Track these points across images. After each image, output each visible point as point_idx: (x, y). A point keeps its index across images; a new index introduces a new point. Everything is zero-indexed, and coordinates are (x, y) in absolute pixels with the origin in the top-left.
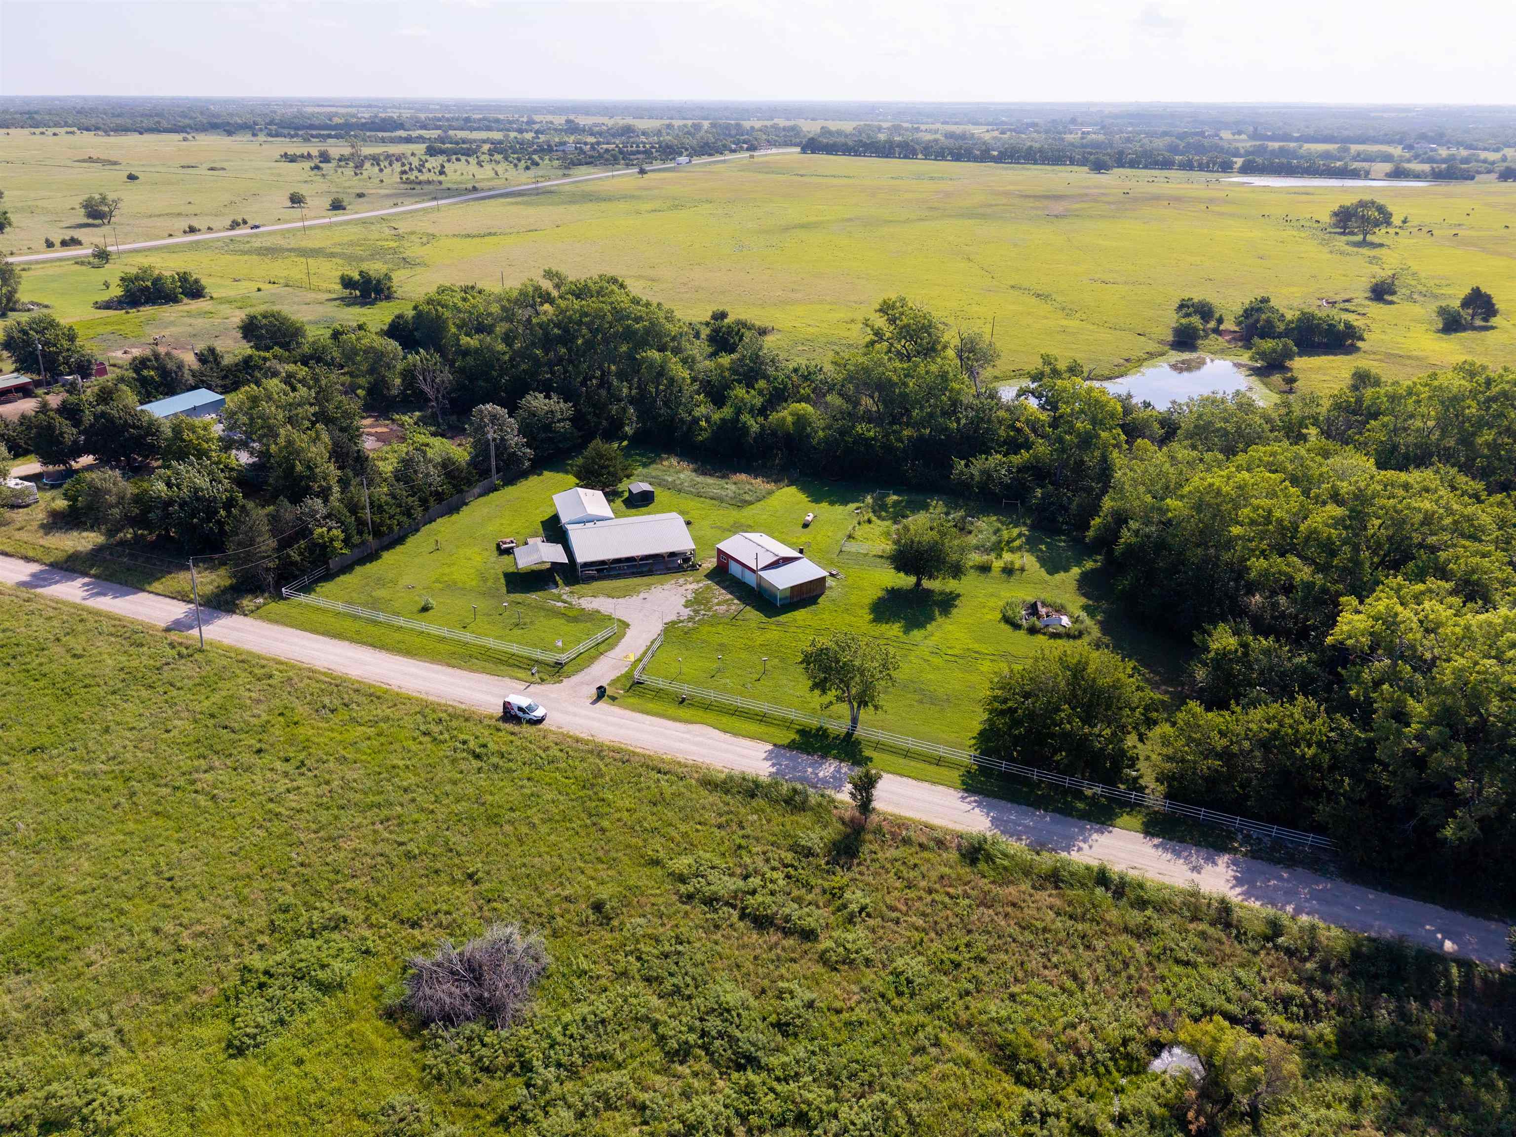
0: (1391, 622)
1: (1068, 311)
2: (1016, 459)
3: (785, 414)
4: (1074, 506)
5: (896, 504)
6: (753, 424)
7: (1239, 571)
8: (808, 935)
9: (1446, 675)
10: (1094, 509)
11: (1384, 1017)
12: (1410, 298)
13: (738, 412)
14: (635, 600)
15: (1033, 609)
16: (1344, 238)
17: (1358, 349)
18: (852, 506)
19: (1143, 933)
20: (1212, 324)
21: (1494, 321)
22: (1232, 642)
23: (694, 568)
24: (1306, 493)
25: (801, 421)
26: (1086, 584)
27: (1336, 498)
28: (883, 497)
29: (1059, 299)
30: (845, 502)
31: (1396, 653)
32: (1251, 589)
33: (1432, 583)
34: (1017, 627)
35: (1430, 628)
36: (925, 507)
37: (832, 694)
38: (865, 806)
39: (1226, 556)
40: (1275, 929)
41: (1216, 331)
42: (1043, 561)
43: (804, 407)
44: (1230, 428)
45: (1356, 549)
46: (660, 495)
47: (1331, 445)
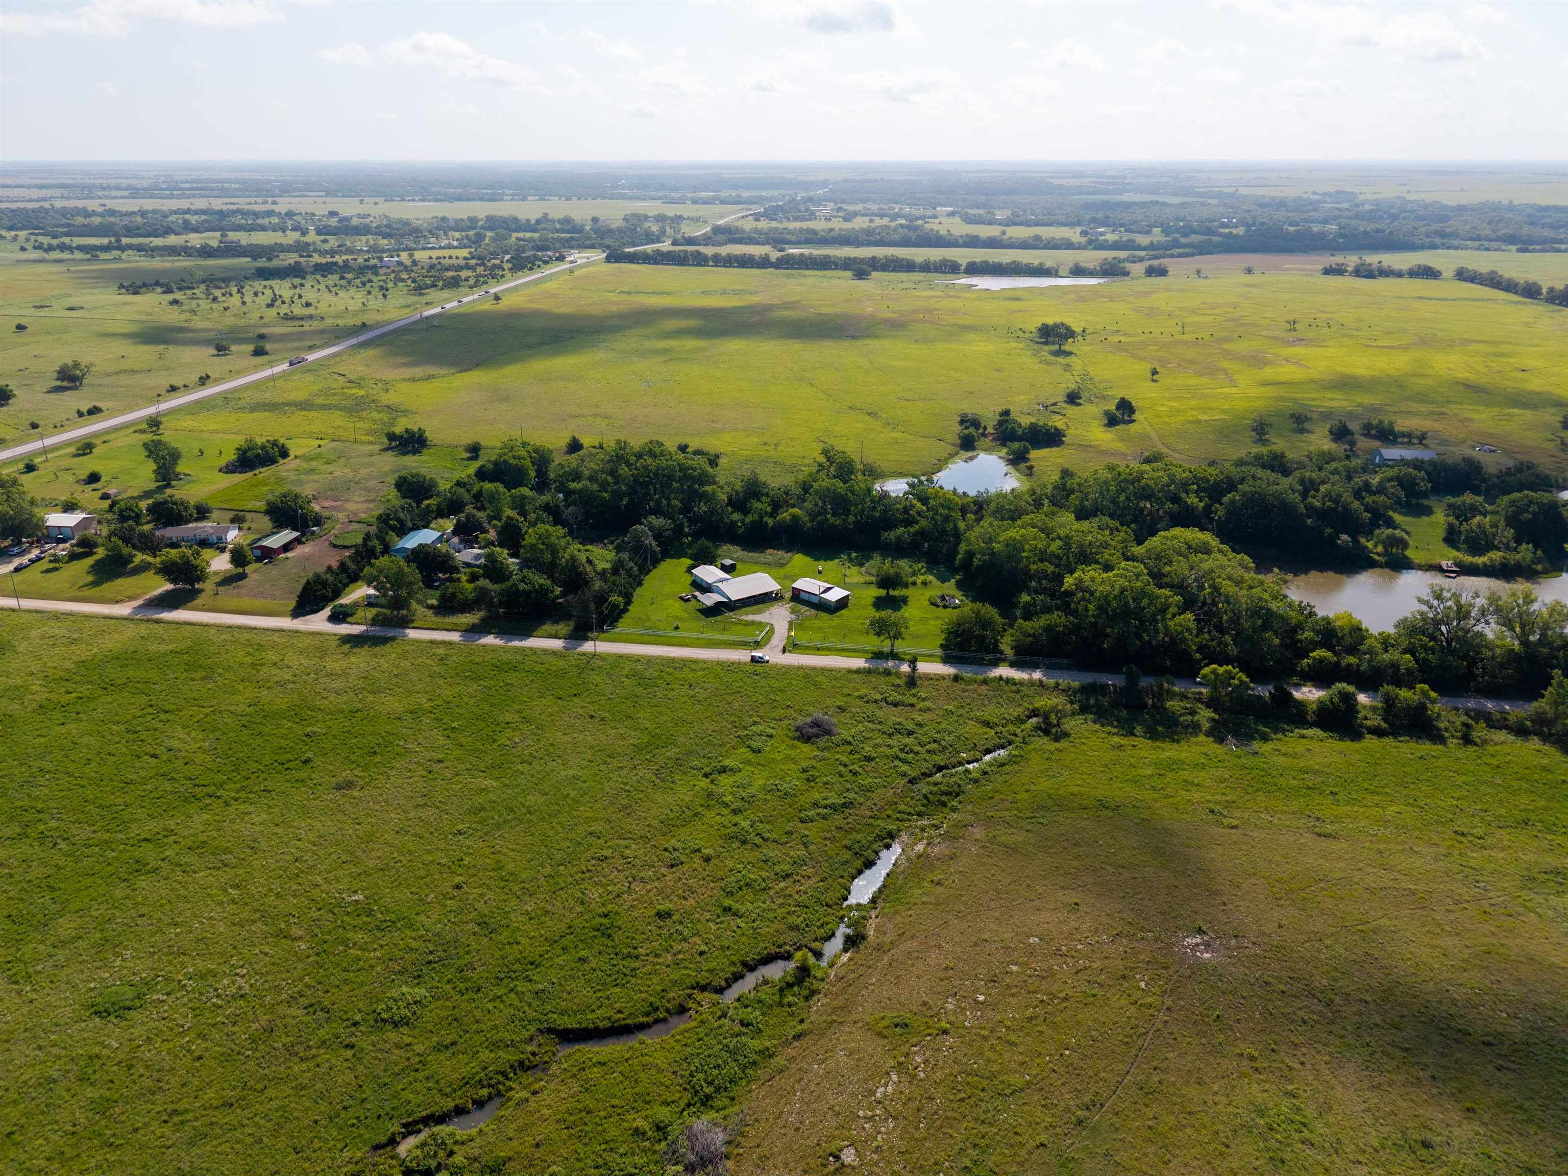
0: (1081, 580)
1: (892, 425)
2: (912, 530)
3: (785, 515)
4: (944, 551)
5: (856, 558)
6: (770, 521)
7: (1026, 571)
8: (912, 705)
9: (1098, 594)
10: (956, 552)
11: (1092, 701)
12: (1090, 401)
13: (761, 517)
14: (767, 614)
15: (943, 598)
16: (1047, 348)
17: (1063, 442)
18: (836, 561)
19: (1018, 691)
20: (981, 431)
21: (1134, 417)
22: (1028, 598)
23: (782, 597)
24: (1048, 536)
25: (795, 518)
26: (960, 585)
27: (1059, 538)
28: (849, 555)
29: (884, 416)
30: (832, 559)
31: (1084, 590)
32: (1031, 578)
33: (1093, 566)
34: (938, 606)
35: (1093, 580)
36: (872, 558)
37: (882, 637)
38: (914, 669)
39: (1020, 566)
40: (1058, 685)
41: (984, 435)
42: (938, 578)
43: (795, 510)
44: (1012, 508)
45: (1068, 557)
46: (739, 566)
47: (1055, 509)
